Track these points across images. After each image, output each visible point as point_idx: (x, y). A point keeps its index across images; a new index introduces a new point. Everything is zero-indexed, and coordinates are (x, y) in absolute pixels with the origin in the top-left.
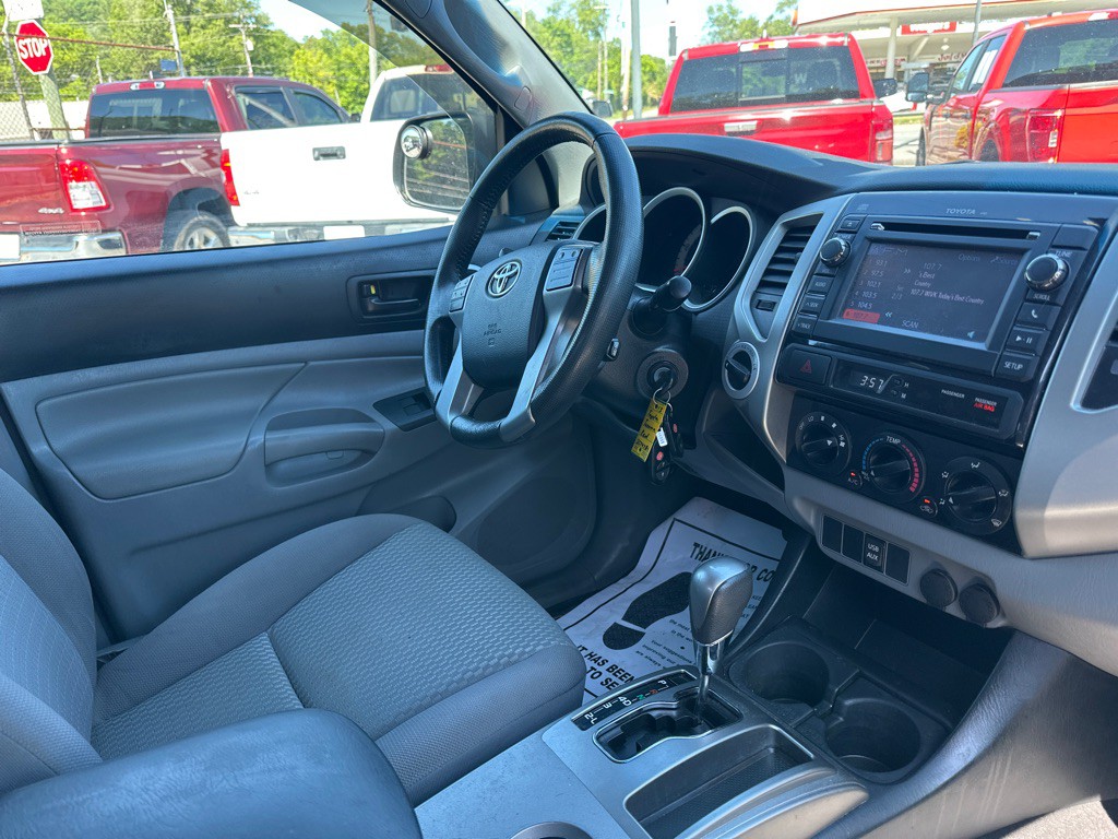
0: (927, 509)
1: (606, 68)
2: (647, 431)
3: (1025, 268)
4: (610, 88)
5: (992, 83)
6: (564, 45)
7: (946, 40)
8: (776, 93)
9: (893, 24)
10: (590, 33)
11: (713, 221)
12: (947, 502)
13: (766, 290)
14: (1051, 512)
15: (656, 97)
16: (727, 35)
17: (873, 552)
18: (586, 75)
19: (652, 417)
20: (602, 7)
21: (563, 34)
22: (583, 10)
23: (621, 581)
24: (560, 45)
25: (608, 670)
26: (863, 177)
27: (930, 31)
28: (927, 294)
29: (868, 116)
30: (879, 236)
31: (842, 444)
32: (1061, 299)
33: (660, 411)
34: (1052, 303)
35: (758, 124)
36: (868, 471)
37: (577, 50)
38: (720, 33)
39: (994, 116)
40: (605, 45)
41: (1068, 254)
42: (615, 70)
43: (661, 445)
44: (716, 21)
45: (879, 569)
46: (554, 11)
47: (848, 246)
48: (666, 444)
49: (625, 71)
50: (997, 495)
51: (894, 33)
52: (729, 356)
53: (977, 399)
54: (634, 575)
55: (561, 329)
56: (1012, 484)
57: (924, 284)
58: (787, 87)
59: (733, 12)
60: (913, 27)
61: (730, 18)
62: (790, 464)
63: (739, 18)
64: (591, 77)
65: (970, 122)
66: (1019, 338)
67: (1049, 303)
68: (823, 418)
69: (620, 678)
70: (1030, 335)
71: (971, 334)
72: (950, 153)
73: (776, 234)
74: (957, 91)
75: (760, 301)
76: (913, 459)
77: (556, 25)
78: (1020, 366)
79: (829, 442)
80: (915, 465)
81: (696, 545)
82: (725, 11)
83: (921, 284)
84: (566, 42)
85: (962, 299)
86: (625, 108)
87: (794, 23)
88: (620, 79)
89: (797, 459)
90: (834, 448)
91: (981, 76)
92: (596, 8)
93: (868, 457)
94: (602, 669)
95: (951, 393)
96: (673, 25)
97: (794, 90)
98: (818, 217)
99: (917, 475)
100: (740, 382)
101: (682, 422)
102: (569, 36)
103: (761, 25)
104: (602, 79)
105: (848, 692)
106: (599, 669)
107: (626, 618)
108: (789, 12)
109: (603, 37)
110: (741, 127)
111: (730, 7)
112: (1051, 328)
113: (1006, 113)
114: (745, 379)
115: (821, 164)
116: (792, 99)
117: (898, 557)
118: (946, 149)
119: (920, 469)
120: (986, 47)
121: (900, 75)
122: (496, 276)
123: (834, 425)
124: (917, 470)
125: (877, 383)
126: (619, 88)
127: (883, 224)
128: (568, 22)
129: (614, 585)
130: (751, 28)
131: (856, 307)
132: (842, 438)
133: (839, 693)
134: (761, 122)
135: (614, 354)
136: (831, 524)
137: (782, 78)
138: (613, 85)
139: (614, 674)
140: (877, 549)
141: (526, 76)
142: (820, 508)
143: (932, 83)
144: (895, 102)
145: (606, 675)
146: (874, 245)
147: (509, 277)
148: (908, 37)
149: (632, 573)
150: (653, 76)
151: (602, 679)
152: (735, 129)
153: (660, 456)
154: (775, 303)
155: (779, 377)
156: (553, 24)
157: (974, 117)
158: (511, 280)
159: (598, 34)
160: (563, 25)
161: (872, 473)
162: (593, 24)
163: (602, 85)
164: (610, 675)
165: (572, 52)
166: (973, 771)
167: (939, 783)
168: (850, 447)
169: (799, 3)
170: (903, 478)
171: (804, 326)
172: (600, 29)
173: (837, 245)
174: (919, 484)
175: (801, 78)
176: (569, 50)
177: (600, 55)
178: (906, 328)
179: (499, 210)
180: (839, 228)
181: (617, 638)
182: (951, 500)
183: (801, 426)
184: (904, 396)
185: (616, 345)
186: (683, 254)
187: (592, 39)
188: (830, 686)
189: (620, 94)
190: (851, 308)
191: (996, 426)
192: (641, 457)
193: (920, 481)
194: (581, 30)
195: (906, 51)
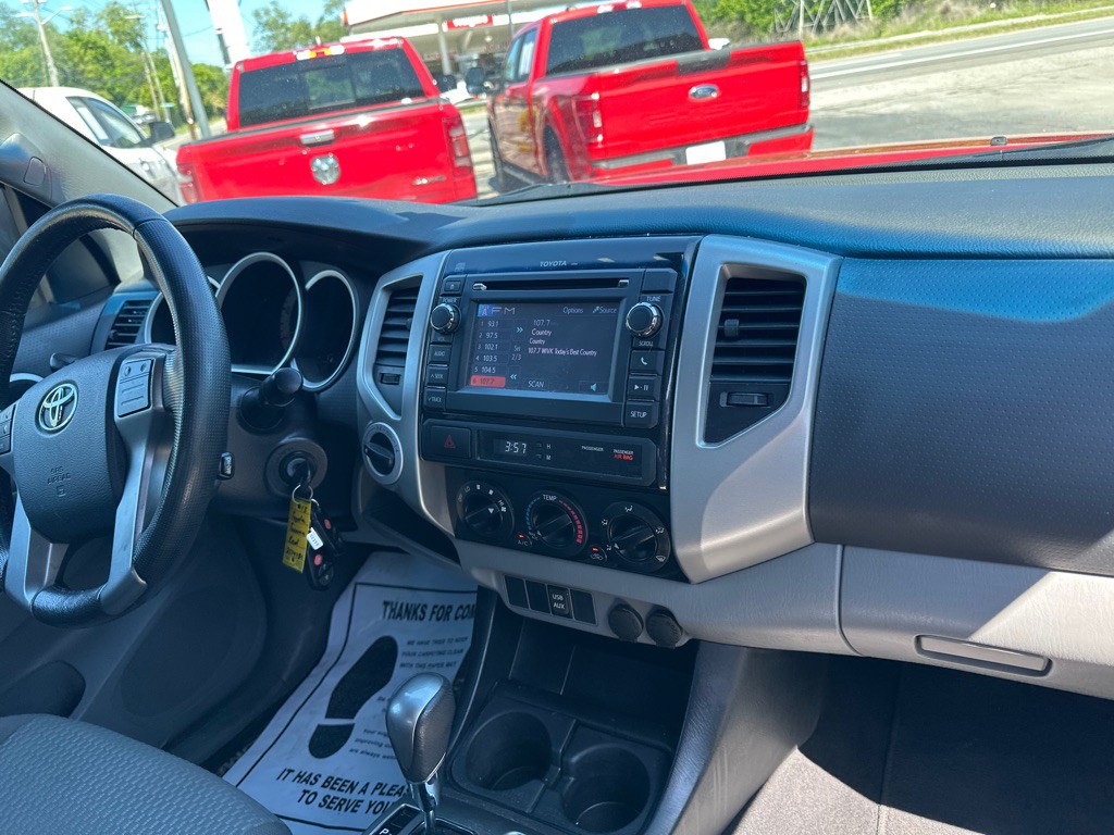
0: (597, 556)
1: (157, 80)
2: (296, 537)
3: (624, 319)
4: (167, 101)
5: (539, 71)
6: (101, 58)
7: (487, 32)
8: (344, 96)
9: (439, 19)
10: (128, 44)
11: (308, 285)
12: (613, 548)
13: (386, 362)
14: (706, 544)
15: (222, 106)
16: (281, 38)
17: (559, 602)
18: (135, 89)
19: (298, 520)
20: (135, 17)
21: (95, 46)
22: (113, 20)
23: (314, 672)
24: (95, 58)
25: (323, 786)
26: (453, 230)
27: (472, 25)
28: (544, 351)
29: (438, 115)
30: (485, 297)
31: (504, 509)
32: (663, 344)
33: (304, 510)
34: (656, 348)
35: (335, 134)
36: (535, 531)
37: (117, 63)
38: (274, 37)
39: (545, 102)
40: (150, 56)
41: (657, 298)
42: (168, 81)
43: (316, 548)
44: (267, 25)
45: (569, 616)
46: (78, 22)
47: (456, 310)
48: (321, 544)
49: (180, 82)
50: (655, 533)
51: (440, 27)
52: (366, 439)
53: (615, 451)
54: (327, 659)
55: (150, 462)
56: (666, 521)
57: (540, 341)
58: (354, 89)
59: (282, 15)
60: (457, 22)
61: (281, 21)
62: (457, 536)
63: (290, 20)
64: (143, 91)
65: (527, 109)
66: (636, 387)
67: (653, 349)
68: (478, 487)
69: (339, 790)
70: (646, 382)
71: (594, 387)
72: (517, 138)
73: (379, 301)
74: (510, 82)
75: (383, 375)
76: (573, 513)
77: (85, 38)
78: (644, 414)
79: (491, 510)
80: (576, 517)
81: (386, 603)
82: (273, 14)
83: (535, 342)
84: (102, 55)
85: (576, 353)
86: (191, 121)
87: (346, 23)
88: (176, 91)
89: (464, 532)
90: (497, 514)
91: (526, 65)
92: (128, 18)
93: (530, 520)
94: (317, 788)
95: (591, 449)
96: (219, 32)
97: (361, 93)
98: (419, 279)
99: (580, 527)
100: (386, 466)
101: (334, 517)
102: (104, 48)
103: (313, 26)
104: (156, 92)
105: (571, 749)
106: (313, 789)
107: (329, 715)
108: (339, 13)
109: (145, 48)
110: (317, 137)
111: (276, 10)
112: (661, 373)
113: (555, 99)
114: (391, 462)
115: (406, 219)
116: (362, 103)
117: (583, 601)
118: (512, 134)
119: (580, 519)
120: (523, 39)
121: (456, 67)
122: (45, 404)
123: (491, 492)
124: (578, 522)
125: (521, 448)
126: (177, 100)
127: (484, 283)
128: (98, 33)
129: (307, 680)
130: (304, 29)
131: (480, 372)
132: (502, 504)
133: (563, 754)
134: (339, 132)
135: (229, 472)
136: (513, 582)
137: (347, 83)
138: (170, 96)
139: (332, 788)
140: (561, 598)
141: (31, 144)
142: (498, 573)
143: (487, 72)
144: (458, 95)
145: (323, 793)
146: (481, 306)
147: (64, 405)
148: (454, 31)
149: (324, 659)
150: (213, 86)
151: (319, 799)
152: (312, 141)
153: (318, 560)
154: (399, 376)
155: (424, 455)
156: (81, 37)
157: (529, 104)
158: (67, 408)
159: (137, 45)
160: (94, 37)
161: (539, 533)
162: (129, 34)
163: (158, 98)
164: (327, 791)
165: (112, 66)
166: (701, 787)
167: (675, 816)
168: (511, 510)
169: (347, 5)
170: (568, 532)
171: (435, 399)
172: (139, 39)
173: (444, 311)
174: (584, 534)
175: (366, 77)
176: (108, 63)
177: (146, 67)
178: (531, 389)
179: (42, 296)
180: (442, 292)
181: (325, 743)
182: (616, 546)
183: (460, 498)
184: (549, 458)
185: (229, 460)
186: (285, 318)
187: (132, 50)
188: (553, 749)
189: (180, 107)
190: (476, 374)
191: (639, 474)
192: (297, 568)
193: (584, 532)
194: (116, 41)
195: (456, 43)
